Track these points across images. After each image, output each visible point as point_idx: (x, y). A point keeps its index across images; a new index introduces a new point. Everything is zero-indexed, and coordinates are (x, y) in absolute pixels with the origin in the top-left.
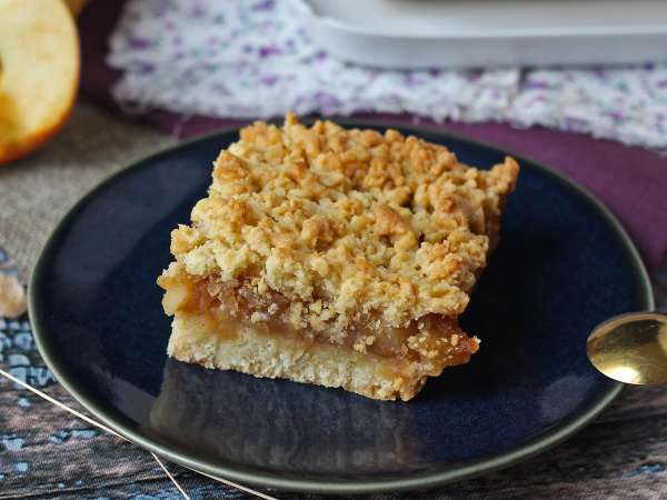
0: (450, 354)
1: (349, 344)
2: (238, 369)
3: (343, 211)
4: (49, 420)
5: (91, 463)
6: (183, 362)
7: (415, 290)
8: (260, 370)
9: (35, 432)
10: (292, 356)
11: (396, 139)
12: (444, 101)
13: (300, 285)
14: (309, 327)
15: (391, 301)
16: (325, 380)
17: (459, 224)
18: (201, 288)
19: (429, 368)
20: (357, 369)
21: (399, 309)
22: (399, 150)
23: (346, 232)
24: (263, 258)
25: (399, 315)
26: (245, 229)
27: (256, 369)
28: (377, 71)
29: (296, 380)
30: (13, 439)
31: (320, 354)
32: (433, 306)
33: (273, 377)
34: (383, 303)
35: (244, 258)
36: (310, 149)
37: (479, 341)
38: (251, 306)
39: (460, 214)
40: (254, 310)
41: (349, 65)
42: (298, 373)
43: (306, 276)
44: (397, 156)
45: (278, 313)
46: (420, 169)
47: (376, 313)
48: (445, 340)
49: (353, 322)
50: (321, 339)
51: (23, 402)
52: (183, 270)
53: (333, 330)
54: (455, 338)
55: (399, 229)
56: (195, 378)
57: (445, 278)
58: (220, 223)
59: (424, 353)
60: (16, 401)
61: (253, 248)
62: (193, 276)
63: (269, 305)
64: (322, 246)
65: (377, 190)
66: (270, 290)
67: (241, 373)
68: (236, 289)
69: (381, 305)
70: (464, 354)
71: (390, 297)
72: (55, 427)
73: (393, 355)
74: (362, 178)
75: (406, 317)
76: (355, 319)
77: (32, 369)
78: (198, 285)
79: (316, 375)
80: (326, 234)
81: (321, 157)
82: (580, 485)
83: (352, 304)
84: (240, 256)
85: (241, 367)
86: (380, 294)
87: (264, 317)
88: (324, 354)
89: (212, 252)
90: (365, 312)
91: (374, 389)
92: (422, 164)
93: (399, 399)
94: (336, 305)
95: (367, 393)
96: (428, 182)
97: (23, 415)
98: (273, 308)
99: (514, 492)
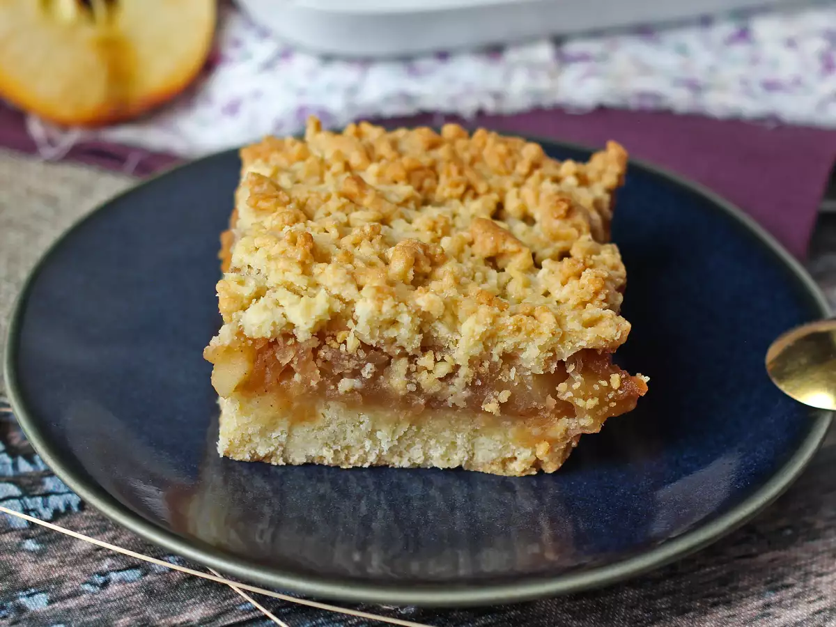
0: (612, 400)
1: (474, 406)
2: (316, 462)
3: (428, 233)
4: (74, 564)
5: (149, 611)
6: (240, 462)
7: (559, 321)
8: (347, 458)
9: (60, 582)
10: (394, 432)
11: (459, 136)
12: (469, 90)
13: (405, 333)
14: (419, 390)
15: (529, 339)
16: (438, 459)
17: (580, 232)
18: (266, 357)
19: (587, 423)
20: (482, 439)
21: (541, 348)
22: (466, 149)
23: (445, 258)
24: (350, 303)
25: (543, 356)
26: (317, 268)
27: (342, 457)
28: (366, 61)
29: (397, 465)
30: (31, 595)
31: (433, 423)
32: (587, 339)
33: (366, 465)
34: (519, 344)
35: (327, 306)
36: (356, 159)
37: (647, 379)
38: (336, 371)
39: (579, 218)
40: (341, 376)
41: (328, 58)
42: (401, 455)
43: (412, 321)
44: (467, 156)
45: (376, 376)
46: (502, 170)
47: (509, 358)
48: (604, 383)
49: (479, 376)
50: (434, 403)
51: (30, 545)
52: (240, 333)
53: (452, 389)
54: (615, 380)
55: (510, 246)
56: (259, 482)
57: (591, 301)
58: (282, 264)
59: (580, 403)
60: (19, 545)
61: (335, 291)
62: (255, 341)
63: (363, 366)
64: (421, 280)
65: (456, 202)
66: (364, 346)
67: (321, 465)
68: (315, 351)
69: (516, 345)
70: (629, 398)
71: (528, 334)
72: (84, 571)
73: (535, 412)
74: (433, 190)
75: (550, 358)
76: (482, 370)
77: (28, 500)
78: (260, 352)
79: (425, 454)
80: (422, 263)
81: (373, 168)
82: (795, 552)
83: (477, 351)
84: (320, 305)
85: (322, 457)
86: (514, 332)
87: (357, 383)
88: (436, 424)
89: (277, 304)
90: (496, 358)
91: (504, 463)
92: (503, 162)
93: (541, 472)
94: (455, 356)
95: (497, 470)
96: (518, 185)
97: (36, 562)
98: (368, 370)
99: (715, 572)
